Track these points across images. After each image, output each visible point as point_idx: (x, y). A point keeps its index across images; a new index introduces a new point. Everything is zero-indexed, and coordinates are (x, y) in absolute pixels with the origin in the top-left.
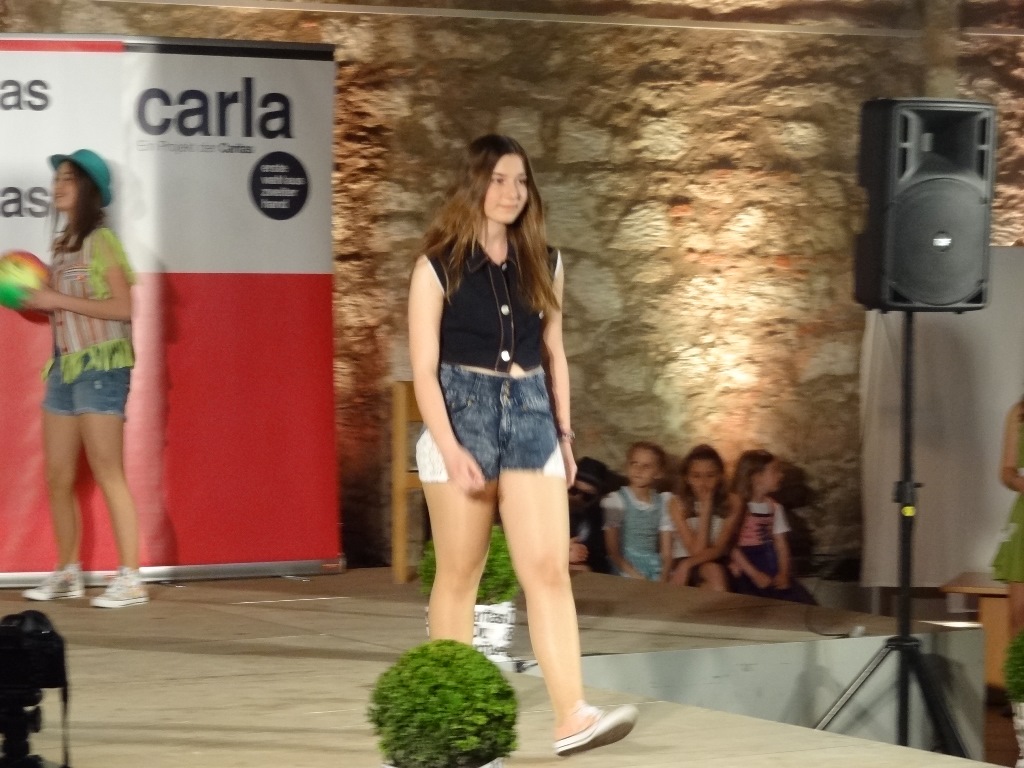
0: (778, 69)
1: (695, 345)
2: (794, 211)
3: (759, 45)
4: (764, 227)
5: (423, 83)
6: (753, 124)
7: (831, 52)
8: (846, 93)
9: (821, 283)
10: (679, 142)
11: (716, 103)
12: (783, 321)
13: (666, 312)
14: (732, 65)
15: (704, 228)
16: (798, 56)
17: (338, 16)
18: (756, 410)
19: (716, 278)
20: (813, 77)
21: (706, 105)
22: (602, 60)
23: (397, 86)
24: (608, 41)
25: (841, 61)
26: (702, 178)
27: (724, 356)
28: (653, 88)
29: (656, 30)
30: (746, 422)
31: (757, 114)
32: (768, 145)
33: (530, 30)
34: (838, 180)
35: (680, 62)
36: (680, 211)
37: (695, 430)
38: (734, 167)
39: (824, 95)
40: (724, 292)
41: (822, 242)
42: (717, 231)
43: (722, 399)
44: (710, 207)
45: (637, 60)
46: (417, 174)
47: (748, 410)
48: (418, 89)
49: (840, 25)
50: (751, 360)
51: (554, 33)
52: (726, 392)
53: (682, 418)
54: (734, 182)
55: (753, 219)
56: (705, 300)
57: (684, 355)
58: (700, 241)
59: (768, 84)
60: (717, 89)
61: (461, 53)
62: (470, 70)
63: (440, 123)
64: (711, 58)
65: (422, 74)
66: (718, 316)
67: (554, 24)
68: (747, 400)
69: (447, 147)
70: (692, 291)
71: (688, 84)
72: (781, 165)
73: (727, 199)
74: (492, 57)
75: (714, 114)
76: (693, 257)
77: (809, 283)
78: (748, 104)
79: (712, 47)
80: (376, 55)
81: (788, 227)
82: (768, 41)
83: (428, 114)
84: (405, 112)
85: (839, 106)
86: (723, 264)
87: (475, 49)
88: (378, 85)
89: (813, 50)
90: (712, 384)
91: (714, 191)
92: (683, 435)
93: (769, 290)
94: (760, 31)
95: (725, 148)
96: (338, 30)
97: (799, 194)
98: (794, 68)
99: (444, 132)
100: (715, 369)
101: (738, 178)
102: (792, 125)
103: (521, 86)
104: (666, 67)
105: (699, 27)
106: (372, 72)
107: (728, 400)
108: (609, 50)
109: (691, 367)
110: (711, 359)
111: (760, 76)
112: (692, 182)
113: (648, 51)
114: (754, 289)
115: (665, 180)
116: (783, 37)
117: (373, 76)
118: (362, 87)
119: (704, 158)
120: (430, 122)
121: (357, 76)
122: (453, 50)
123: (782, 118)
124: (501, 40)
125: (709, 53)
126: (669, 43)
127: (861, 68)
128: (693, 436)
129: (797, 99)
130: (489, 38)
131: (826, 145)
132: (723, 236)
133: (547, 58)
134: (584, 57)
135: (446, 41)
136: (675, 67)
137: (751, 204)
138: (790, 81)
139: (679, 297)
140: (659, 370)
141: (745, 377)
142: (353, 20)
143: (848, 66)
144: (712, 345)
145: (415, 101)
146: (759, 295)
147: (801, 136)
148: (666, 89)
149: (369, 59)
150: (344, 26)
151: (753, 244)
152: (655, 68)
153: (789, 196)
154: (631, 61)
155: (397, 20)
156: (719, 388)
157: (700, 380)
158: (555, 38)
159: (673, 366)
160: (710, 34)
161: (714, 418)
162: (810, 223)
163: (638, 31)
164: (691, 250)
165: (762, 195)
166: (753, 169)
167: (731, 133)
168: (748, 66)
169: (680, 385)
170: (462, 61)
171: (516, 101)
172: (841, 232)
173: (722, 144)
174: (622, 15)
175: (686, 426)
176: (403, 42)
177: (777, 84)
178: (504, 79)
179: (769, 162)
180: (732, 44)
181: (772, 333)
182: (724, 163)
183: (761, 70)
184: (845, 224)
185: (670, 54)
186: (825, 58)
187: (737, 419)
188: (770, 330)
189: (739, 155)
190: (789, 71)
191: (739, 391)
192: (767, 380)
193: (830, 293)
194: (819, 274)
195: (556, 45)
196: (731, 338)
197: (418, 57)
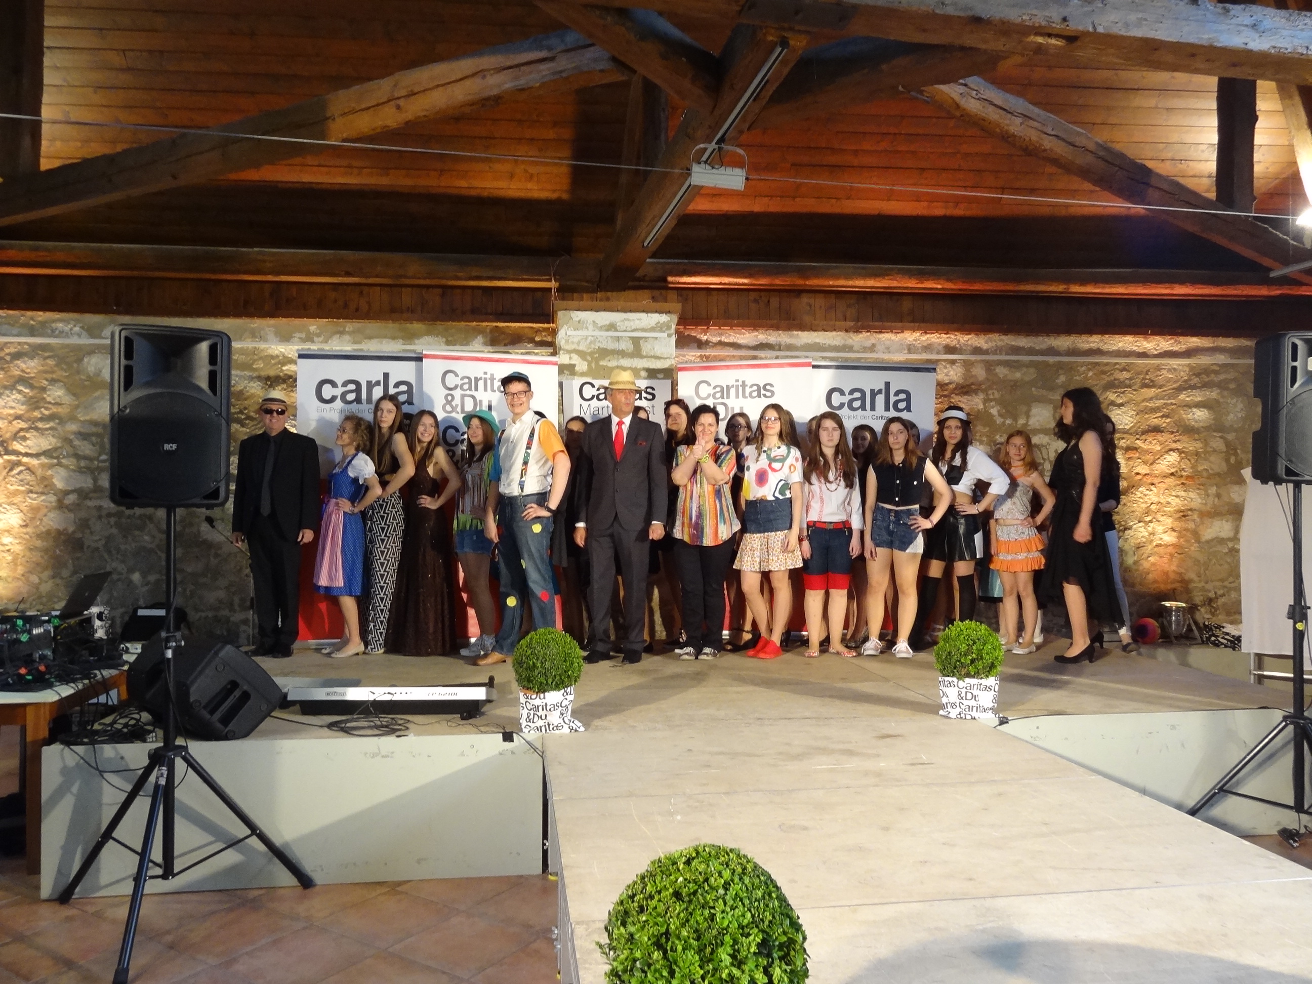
0: (1185, 381)
1: (1139, 522)
2: (1197, 454)
3: (1175, 369)
4: (1179, 462)
5: (990, 392)
6: (1172, 410)
7: (1216, 373)
8: (1226, 393)
9: (1213, 490)
10: (1131, 420)
11: (1151, 399)
12: (1191, 510)
13: (1125, 504)
14: (1160, 380)
15: (1145, 463)
16: (1198, 375)
17: (945, 360)
18: (1176, 555)
19: (1152, 487)
20: (1205, 385)
21: (1143, 401)
22: (1086, 378)
23: (976, 394)
24: (1089, 370)
25: (1222, 377)
26: (1144, 437)
27: (1160, 529)
28: (1116, 392)
29: (1117, 363)
30: (1170, 560)
31: (1172, 404)
32: (1181, 420)
33: (1046, 364)
34: (1221, 437)
35: (1130, 379)
36: (1131, 454)
37: (1142, 565)
38: (1162, 432)
39: (1213, 394)
40: (1157, 495)
41: (1212, 469)
42: (1151, 464)
43: (1156, 549)
44: (1148, 452)
45: (1106, 379)
46: (987, 436)
47: (1172, 556)
48: (987, 395)
49: (1221, 359)
50: (1173, 530)
51: (1060, 366)
52: (1157, 546)
53: (1136, 558)
54: (1161, 439)
55: (1173, 457)
56: (1146, 499)
57: (1135, 527)
58: (1143, 469)
59: (1180, 389)
60: (1152, 392)
61: (1010, 377)
62: (1015, 385)
63: (998, 411)
64: (1148, 377)
65: (990, 388)
66: (1153, 507)
67: (1060, 362)
68: (1170, 549)
69: (1004, 422)
70: (1139, 495)
71: (1135, 390)
72: (1189, 430)
73: (1159, 448)
74: (1027, 379)
75: (1151, 405)
76: (1139, 477)
77: (1206, 491)
78: (1169, 399)
79: (1149, 371)
80: (965, 379)
81: (1193, 461)
82: (1181, 368)
83: (993, 407)
84: (981, 407)
85: (1221, 400)
86: (1156, 481)
87: (1018, 375)
88: (966, 393)
89: (1205, 371)
90: (1151, 541)
91: (1152, 444)
92: (1134, 567)
93: (1182, 494)
94: (1174, 363)
95: (1156, 422)
96: (945, 367)
97: (1198, 446)
98: (1195, 380)
99: (1001, 415)
100: (1153, 534)
101: (1165, 437)
102: (1194, 410)
103: (1044, 392)
104: (1121, 382)
105: (1140, 361)
106: (963, 387)
107: (1161, 550)
108: (1090, 374)
109: (1139, 532)
110: (1150, 529)
111: (1175, 386)
112: (1138, 439)
113: (1112, 374)
114: (1174, 493)
115: (1123, 438)
116: (1189, 365)
117: (965, 389)
118: (956, 394)
119: (1144, 427)
120: (994, 411)
121: (955, 389)
122: (1006, 376)
123: (1189, 406)
124: (1032, 370)
125: (1147, 374)
126: (1124, 369)
127: (1234, 380)
128: (1141, 568)
129: (1198, 396)
130: (1025, 369)
131: (1214, 419)
132: (1156, 466)
133: (1057, 378)
134: (1077, 378)
135: (1001, 371)
136: (1128, 382)
137: (1171, 450)
138: (1193, 387)
139: (1132, 497)
140: (1121, 534)
141: (1169, 538)
142: (953, 362)
143: (1226, 379)
144: (1151, 521)
145: (985, 401)
146: (1177, 496)
147: (1200, 415)
148: (1123, 393)
149: (961, 381)
150: (948, 366)
151: (1173, 470)
152: (1116, 382)
153: (1191, 445)
154: (1104, 379)
155: (976, 361)
156: (1155, 544)
157: (1144, 540)
158: (1062, 369)
159: (1127, 532)
160: (1147, 365)
161: (1152, 559)
162: (1206, 459)
163: (1107, 364)
164: (1138, 474)
165: (1178, 446)
166: (1172, 433)
167: (1161, 414)
168: (1169, 380)
169: (1132, 542)
170: (1011, 381)
171: (1040, 400)
172: (1224, 464)
173: (1155, 420)
174: (1097, 357)
175: (1135, 563)
176: (980, 373)
177: (1185, 389)
178: (1033, 389)
179: (1181, 430)
180: (1159, 370)
181: (1184, 516)
182: (1156, 430)
183: (1175, 382)
184: (1227, 460)
185: (1126, 375)
186: (1213, 375)
187: (1165, 560)
188: (1183, 514)
189: (1164, 425)
190: (1192, 383)
191: (1167, 546)
192: (1182, 540)
193: (1218, 496)
194: (1212, 486)
195: (1061, 372)
196: (1161, 519)
197: (987, 379)
